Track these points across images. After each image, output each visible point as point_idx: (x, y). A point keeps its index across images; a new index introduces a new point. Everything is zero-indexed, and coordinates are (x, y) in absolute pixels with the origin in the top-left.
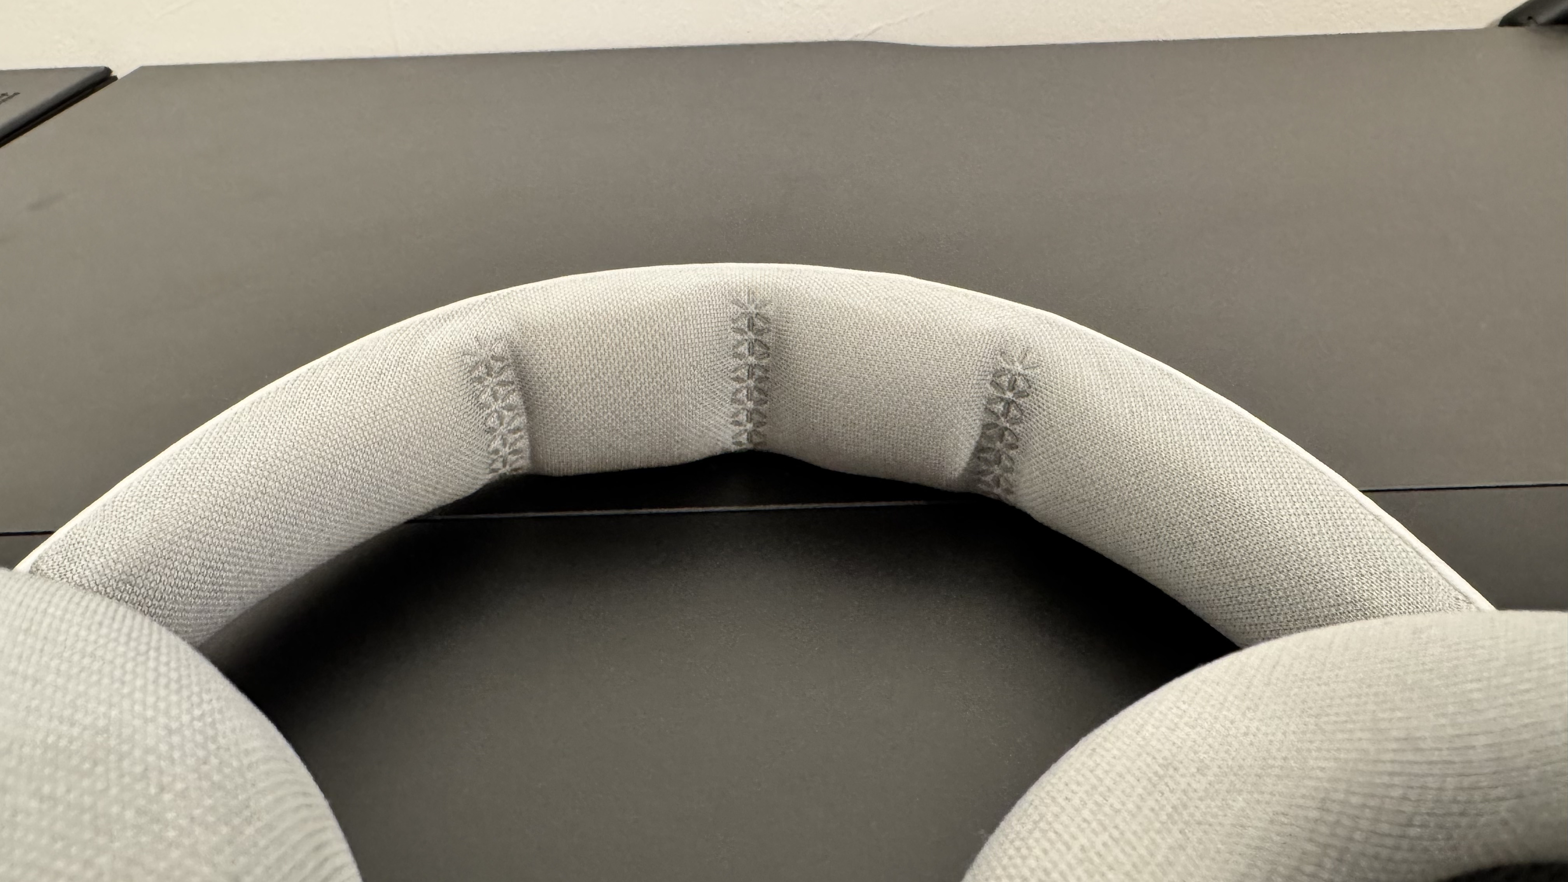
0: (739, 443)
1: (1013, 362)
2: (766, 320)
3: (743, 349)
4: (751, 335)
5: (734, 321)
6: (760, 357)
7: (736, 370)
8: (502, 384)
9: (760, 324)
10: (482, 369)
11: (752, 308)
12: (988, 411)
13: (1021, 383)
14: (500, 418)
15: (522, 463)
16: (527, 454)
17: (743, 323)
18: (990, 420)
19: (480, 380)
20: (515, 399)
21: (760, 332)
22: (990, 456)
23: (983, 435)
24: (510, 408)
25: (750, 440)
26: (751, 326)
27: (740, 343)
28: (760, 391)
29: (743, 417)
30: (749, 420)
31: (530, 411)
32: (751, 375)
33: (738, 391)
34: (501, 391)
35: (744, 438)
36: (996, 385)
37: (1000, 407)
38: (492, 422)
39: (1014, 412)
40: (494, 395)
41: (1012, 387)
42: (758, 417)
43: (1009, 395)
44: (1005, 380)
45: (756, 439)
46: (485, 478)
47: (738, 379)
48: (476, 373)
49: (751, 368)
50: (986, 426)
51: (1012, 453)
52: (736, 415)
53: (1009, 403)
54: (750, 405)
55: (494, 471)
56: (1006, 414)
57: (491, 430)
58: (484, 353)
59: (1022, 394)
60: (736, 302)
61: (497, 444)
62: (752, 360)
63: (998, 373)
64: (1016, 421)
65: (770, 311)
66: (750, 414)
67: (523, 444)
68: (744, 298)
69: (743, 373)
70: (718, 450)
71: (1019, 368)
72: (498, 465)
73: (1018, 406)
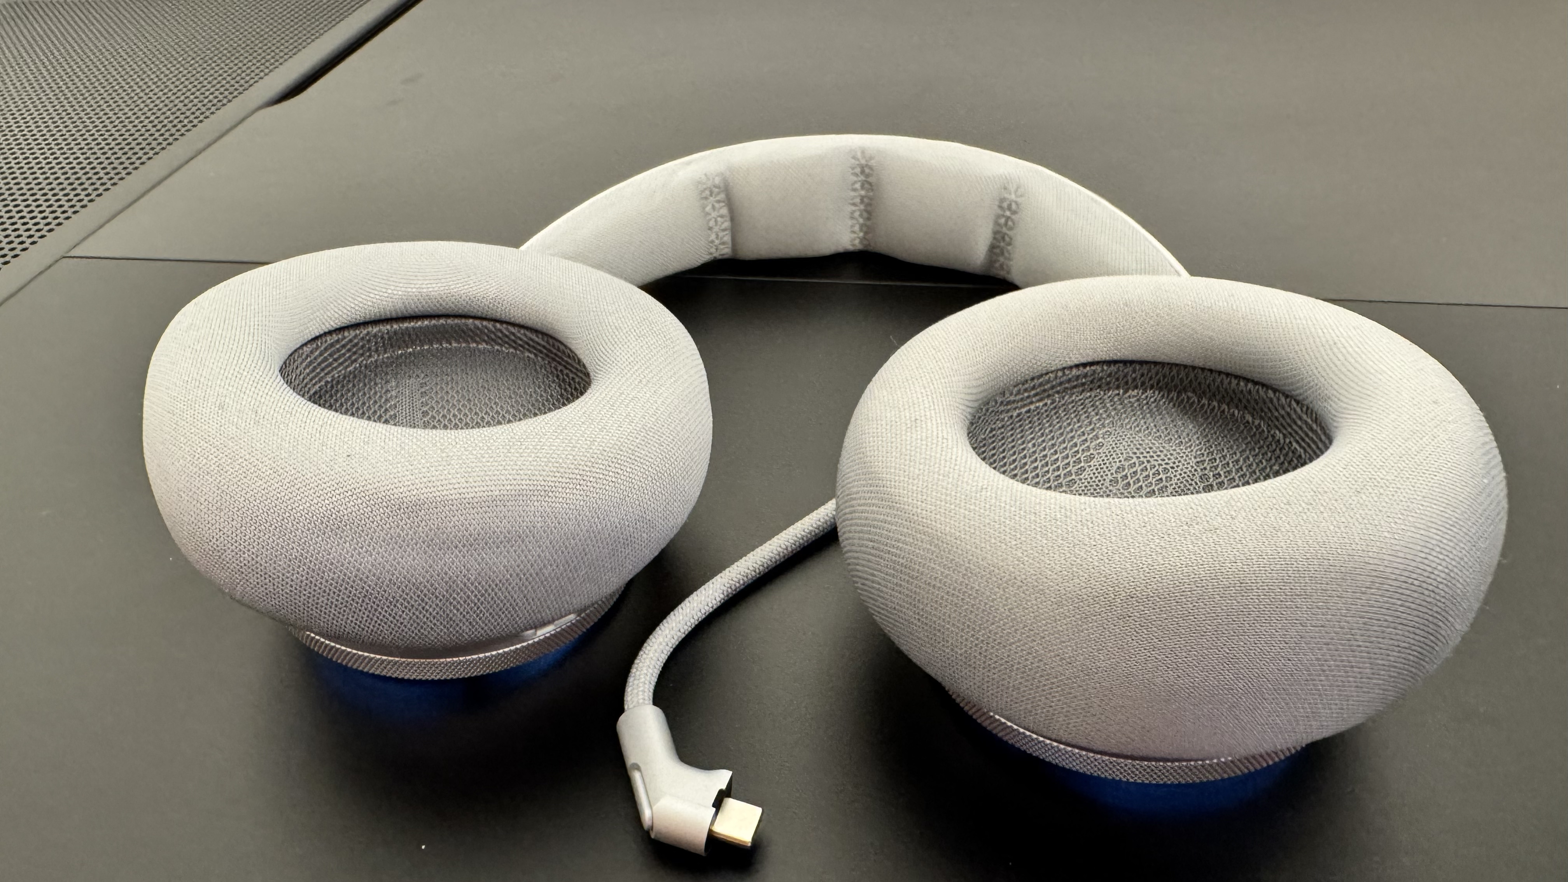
0: (853, 245)
1: (1010, 194)
2: (871, 168)
3: (858, 186)
4: (862, 178)
5: (853, 169)
6: (867, 191)
7: (852, 199)
8: (719, 202)
9: (867, 171)
10: (707, 192)
11: (863, 162)
12: (996, 223)
13: (1014, 207)
14: (716, 221)
15: (725, 251)
16: (730, 245)
17: (858, 170)
18: (998, 228)
19: (706, 198)
20: (725, 211)
21: (868, 176)
22: (997, 251)
23: (995, 238)
24: (722, 216)
25: (861, 242)
26: (863, 172)
27: (855, 182)
28: (866, 211)
29: (857, 228)
30: (861, 230)
31: (732, 219)
32: (862, 201)
33: (854, 211)
34: (717, 205)
35: (857, 242)
36: (1000, 207)
37: (1002, 221)
38: (712, 223)
39: (1010, 223)
40: (713, 207)
41: (1009, 208)
42: (868, 229)
43: (1008, 213)
44: (1005, 205)
45: (865, 242)
46: (705, 258)
47: (854, 204)
48: (704, 195)
49: (862, 199)
50: (995, 233)
51: (1009, 248)
52: (852, 226)
53: (1008, 218)
54: (861, 221)
55: (711, 254)
56: (1006, 224)
57: (710, 229)
58: (709, 184)
59: (1015, 213)
60: (854, 158)
61: (713, 237)
62: (863, 193)
63: (1002, 200)
64: (1011, 229)
65: (872, 163)
66: (862, 226)
67: (727, 238)
68: (859, 155)
69: (858, 200)
70: (841, 249)
71: (1013, 197)
72: (713, 250)
73: (1013, 221)
